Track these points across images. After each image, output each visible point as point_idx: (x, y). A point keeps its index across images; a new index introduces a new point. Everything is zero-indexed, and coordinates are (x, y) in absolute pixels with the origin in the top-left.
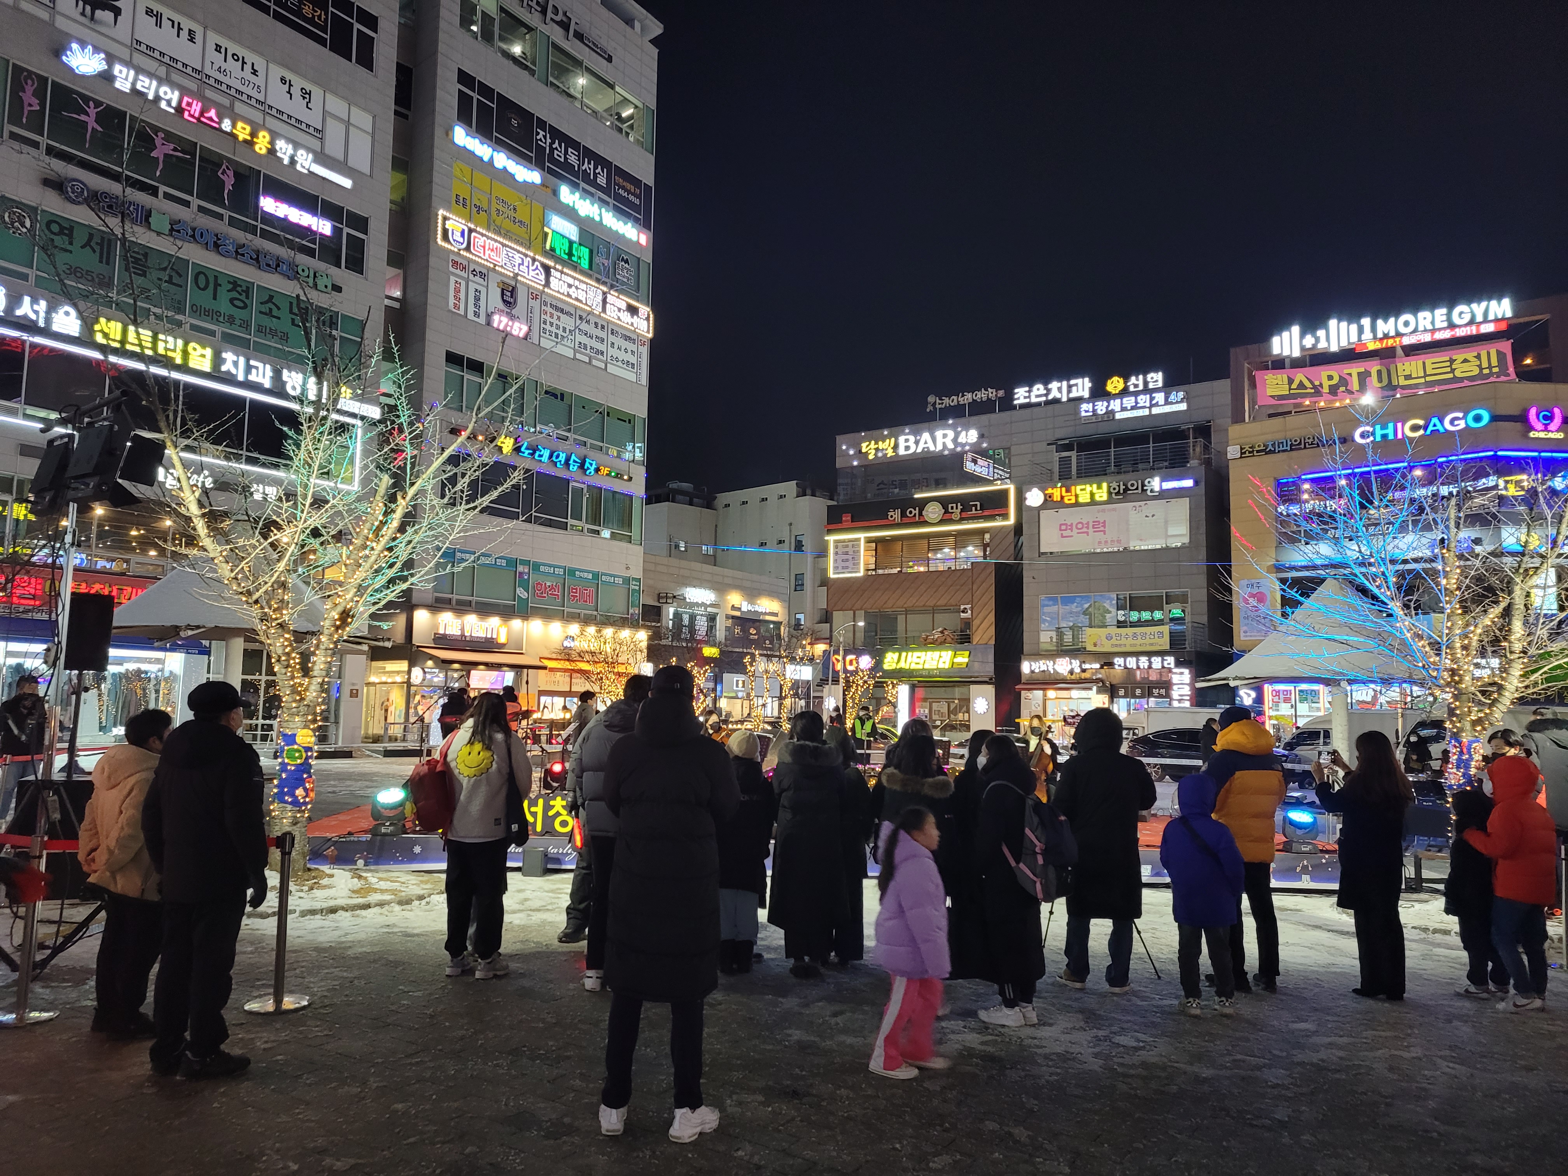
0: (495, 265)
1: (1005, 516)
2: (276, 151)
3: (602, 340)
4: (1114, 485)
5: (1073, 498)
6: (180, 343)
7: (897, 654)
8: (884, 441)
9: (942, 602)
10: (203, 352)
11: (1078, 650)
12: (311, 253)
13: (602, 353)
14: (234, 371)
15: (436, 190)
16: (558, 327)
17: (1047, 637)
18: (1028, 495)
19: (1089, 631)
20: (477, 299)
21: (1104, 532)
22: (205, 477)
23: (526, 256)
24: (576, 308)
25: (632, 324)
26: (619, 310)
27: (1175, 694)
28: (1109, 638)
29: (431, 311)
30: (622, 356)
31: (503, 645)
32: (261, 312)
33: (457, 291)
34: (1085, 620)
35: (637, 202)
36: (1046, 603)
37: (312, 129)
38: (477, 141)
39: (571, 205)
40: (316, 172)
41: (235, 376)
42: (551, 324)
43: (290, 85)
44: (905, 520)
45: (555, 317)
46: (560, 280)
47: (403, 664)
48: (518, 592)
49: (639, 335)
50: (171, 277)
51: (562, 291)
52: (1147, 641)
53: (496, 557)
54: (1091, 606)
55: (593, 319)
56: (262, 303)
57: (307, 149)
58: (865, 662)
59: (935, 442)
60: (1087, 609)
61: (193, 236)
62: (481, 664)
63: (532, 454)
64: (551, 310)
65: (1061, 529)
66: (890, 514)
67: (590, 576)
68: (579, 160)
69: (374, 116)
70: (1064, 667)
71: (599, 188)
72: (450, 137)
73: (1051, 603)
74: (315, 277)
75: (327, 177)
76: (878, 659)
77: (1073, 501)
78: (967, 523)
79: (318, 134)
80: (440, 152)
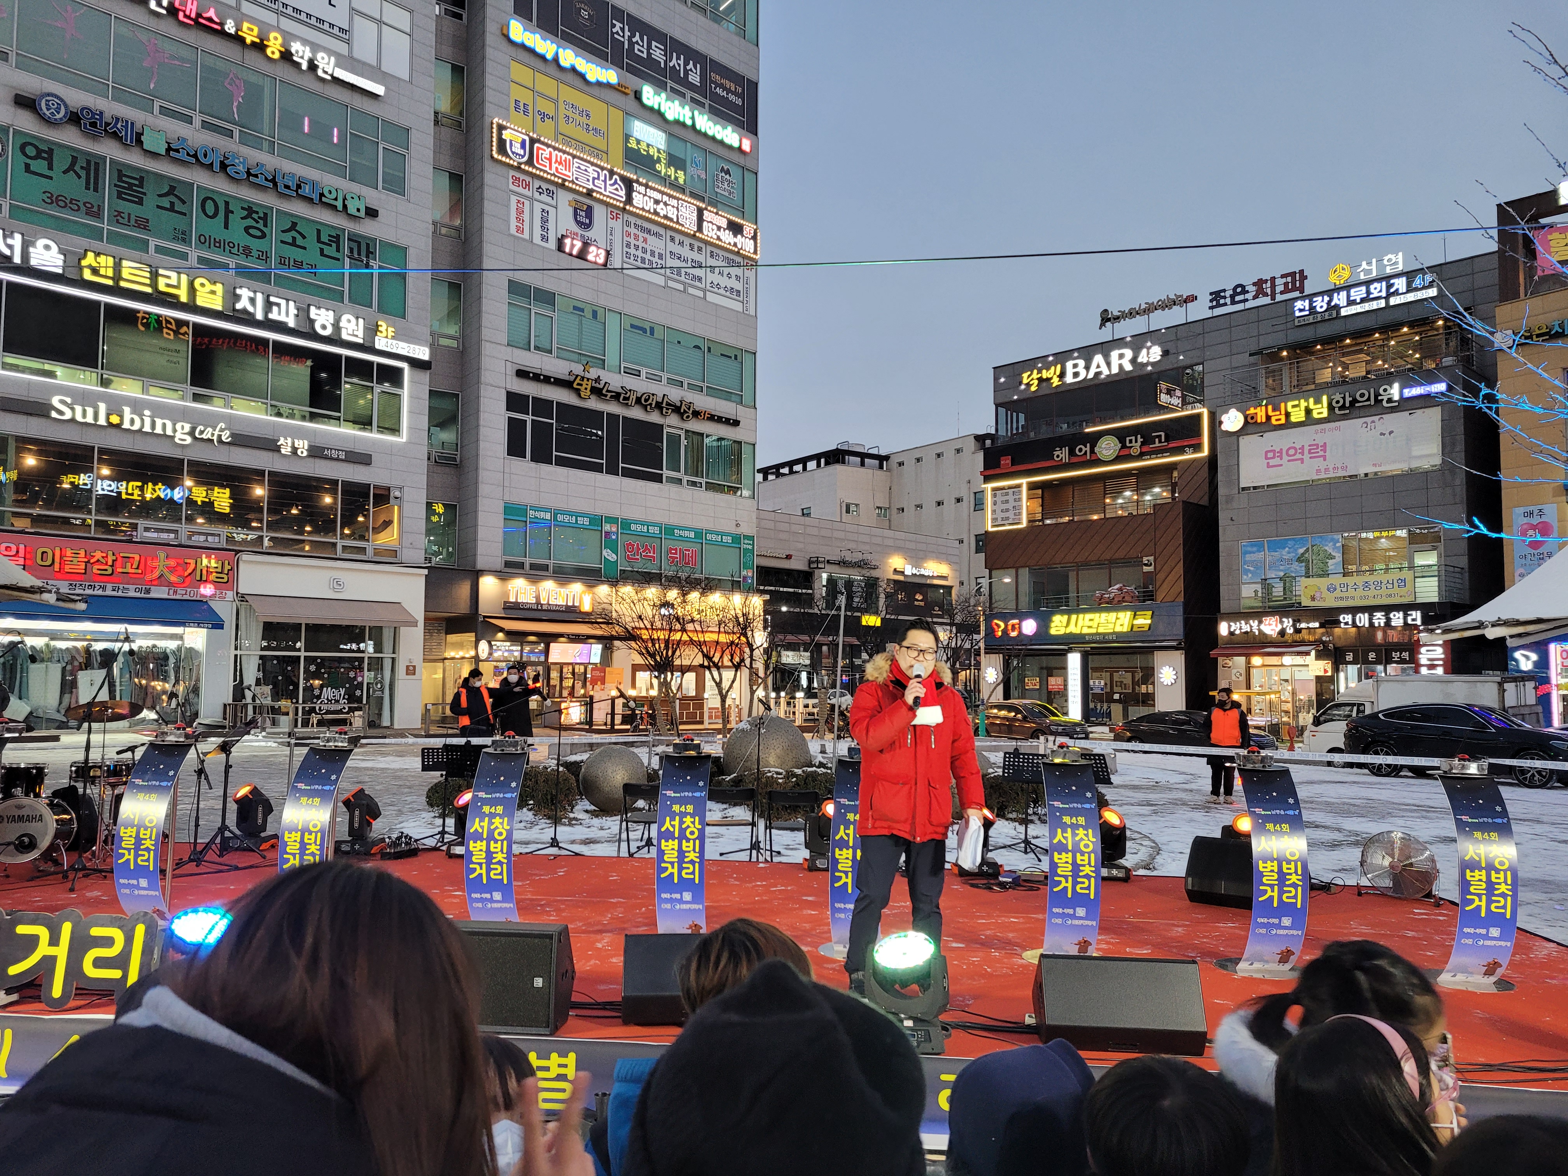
0: (564, 180)
1: (1198, 447)
2: (292, 55)
3: (700, 265)
4: (1337, 397)
5: (1283, 418)
6: (184, 278)
7: (1066, 617)
8: (1048, 369)
9: (1120, 554)
10: (213, 288)
11: (1292, 605)
12: (339, 172)
13: (700, 279)
14: (250, 309)
15: (490, 95)
16: (645, 251)
17: (1249, 592)
18: (1224, 418)
19: (1304, 581)
20: (544, 221)
21: (1324, 458)
22: (222, 430)
23: (603, 169)
24: (666, 227)
25: (735, 245)
26: (719, 228)
27: (1423, 659)
28: (1331, 589)
29: (487, 235)
30: (724, 281)
31: (588, 614)
32: (282, 242)
33: (520, 212)
34: (1300, 568)
35: (739, 102)
36: (1249, 549)
37: (336, 31)
38: (538, 36)
39: (656, 107)
40: (341, 77)
41: (252, 315)
42: (637, 247)
44: (1074, 459)
45: (641, 239)
46: (645, 195)
47: (471, 637)
48: (604, 553)
49: (744, 257)
50: (172, 204)
51: (647, 208)
52: (1384, 591)
53: (577, 515)
54: (1307, 550)
55: (687, 241)
56: (283, 231)
57: (330, 52)
58: (1029, 627)
59: (1109, 364)
60: (1303, 554)
61: (195, 156)
62: (561, 635)
63: (616, 396)
64: (636, 231)
65: (1267, 458)
66: (1056, 453)
67: (692, 535)
68: (665, 55)
69: (411, 12)
70: (1273, 627)
71: (691, 86)
72: (505, 32)
73: (1255, 549)
74: (345, 199)
75: (355, 83)
76: (1044, 622)
77: (1283, 421)
78: (1151, 459)
79: (344, 35)
80: (494, 51)
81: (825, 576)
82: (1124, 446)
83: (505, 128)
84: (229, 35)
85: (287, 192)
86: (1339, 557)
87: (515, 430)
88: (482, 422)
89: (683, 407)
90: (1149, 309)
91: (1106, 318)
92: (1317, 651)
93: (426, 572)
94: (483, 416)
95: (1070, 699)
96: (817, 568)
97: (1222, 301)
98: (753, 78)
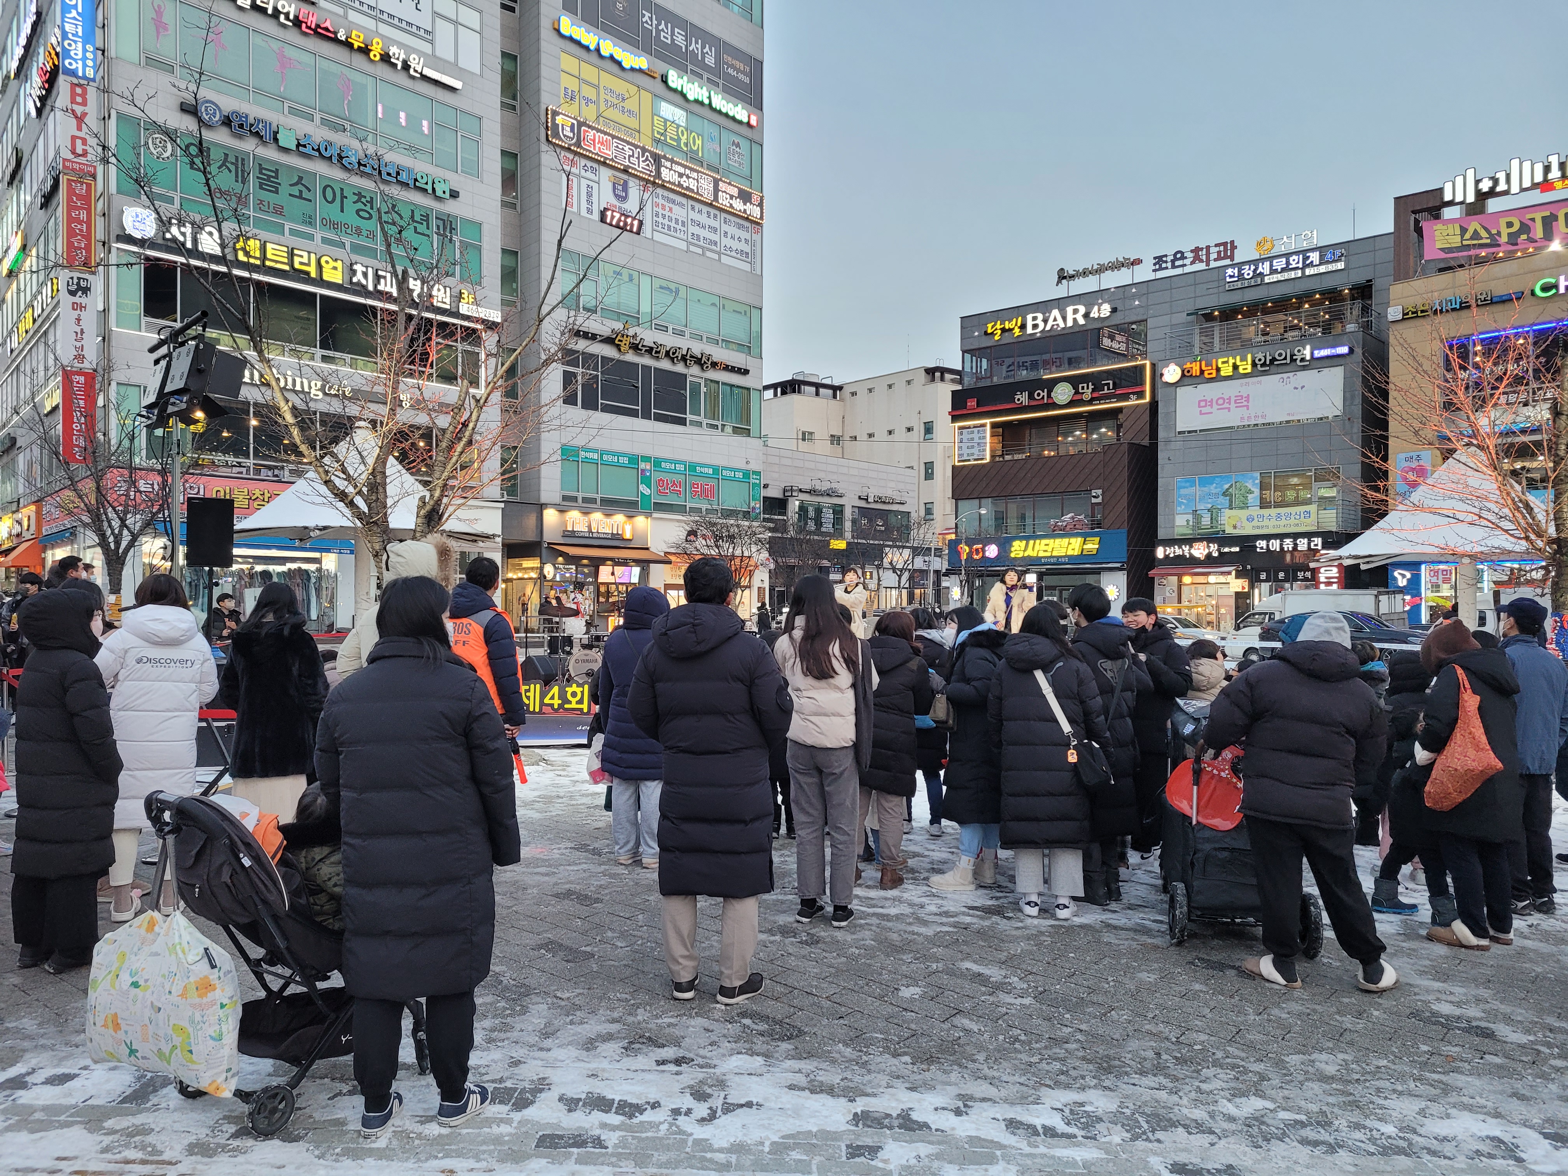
0: (606, 159)
1: (1141, 395)
2: (389, 57)
3: (715, 230)
4: (1259, 355)
5: (1214, 372)
6: (313, 256)
7: (1024, 542)
8: (1010, 321)
9: (1072, 487)
10: (335, 264)
11: (1217, 533)
12: (427, 158)
13: (716, 244)
14: (364, 282)
15: (543, 83)
16: (670, 220)
17: (1182, 521)
18: (1165, 371)
19: (1227, 513)
20: (589, 195)
21: (1248, 407)
23: (637, 147)
24: (689, 198)
25: (744, 211)
26: (732, 197)
27: (1322, 577)
28: (1250, 519)
29: (544, 210)
30: (735, 245)
31: (630, 541)
32: (385, 222)
34: (1225, 501)
35: (747, 80)
36: (1183, 484)
37: (422, 32)
38: (582, 28)
39: (679, 89)
40: (428, 75)
41: (365, 287)
42: (664, 216)
44: (1032, 403)
45: (668, 209)
46: (671, 170)
47: (537, 561)
48: (641, 488)
49: (752, 222)
50: (301, 192)
51: (673, 181)
52: (1293, 521)
53: (618, 454)
54: (1231, 486)
55: (705, 209)
56: (385, 213)
57: (419, 53)
59: (1064, 319)
60: (1227, 489)
61: (318, 150)
62: (609, 560)
63: (650, 350)
64: (663, 202)
65: (1199, 406)
66: (1017, 397)
67: (711, 471)
68: (686, 40)
69: (481, 12)
70: (1202, 551)
71: (707, 68)
72: (557, 27)
73: (1188, 484)
74: (433, 183)
75: (439, 79)
76: (1005, 548)
77: (1214, 375)
78: (1099, 404)
79: (429, 36)
80: (548, 42)
81: (797, 503)
82: (1077, 392)
83: (558, 114)
84: (340, 42)
85: (386, 177)
86: (1257, 491)
87: (569, 381)
89: (704, 359)
90: (1101, 269)
91: (1063, 276)
92: (1237, 571)
96: (791, 496)
97: (1164, 265)
98: (759, 58)
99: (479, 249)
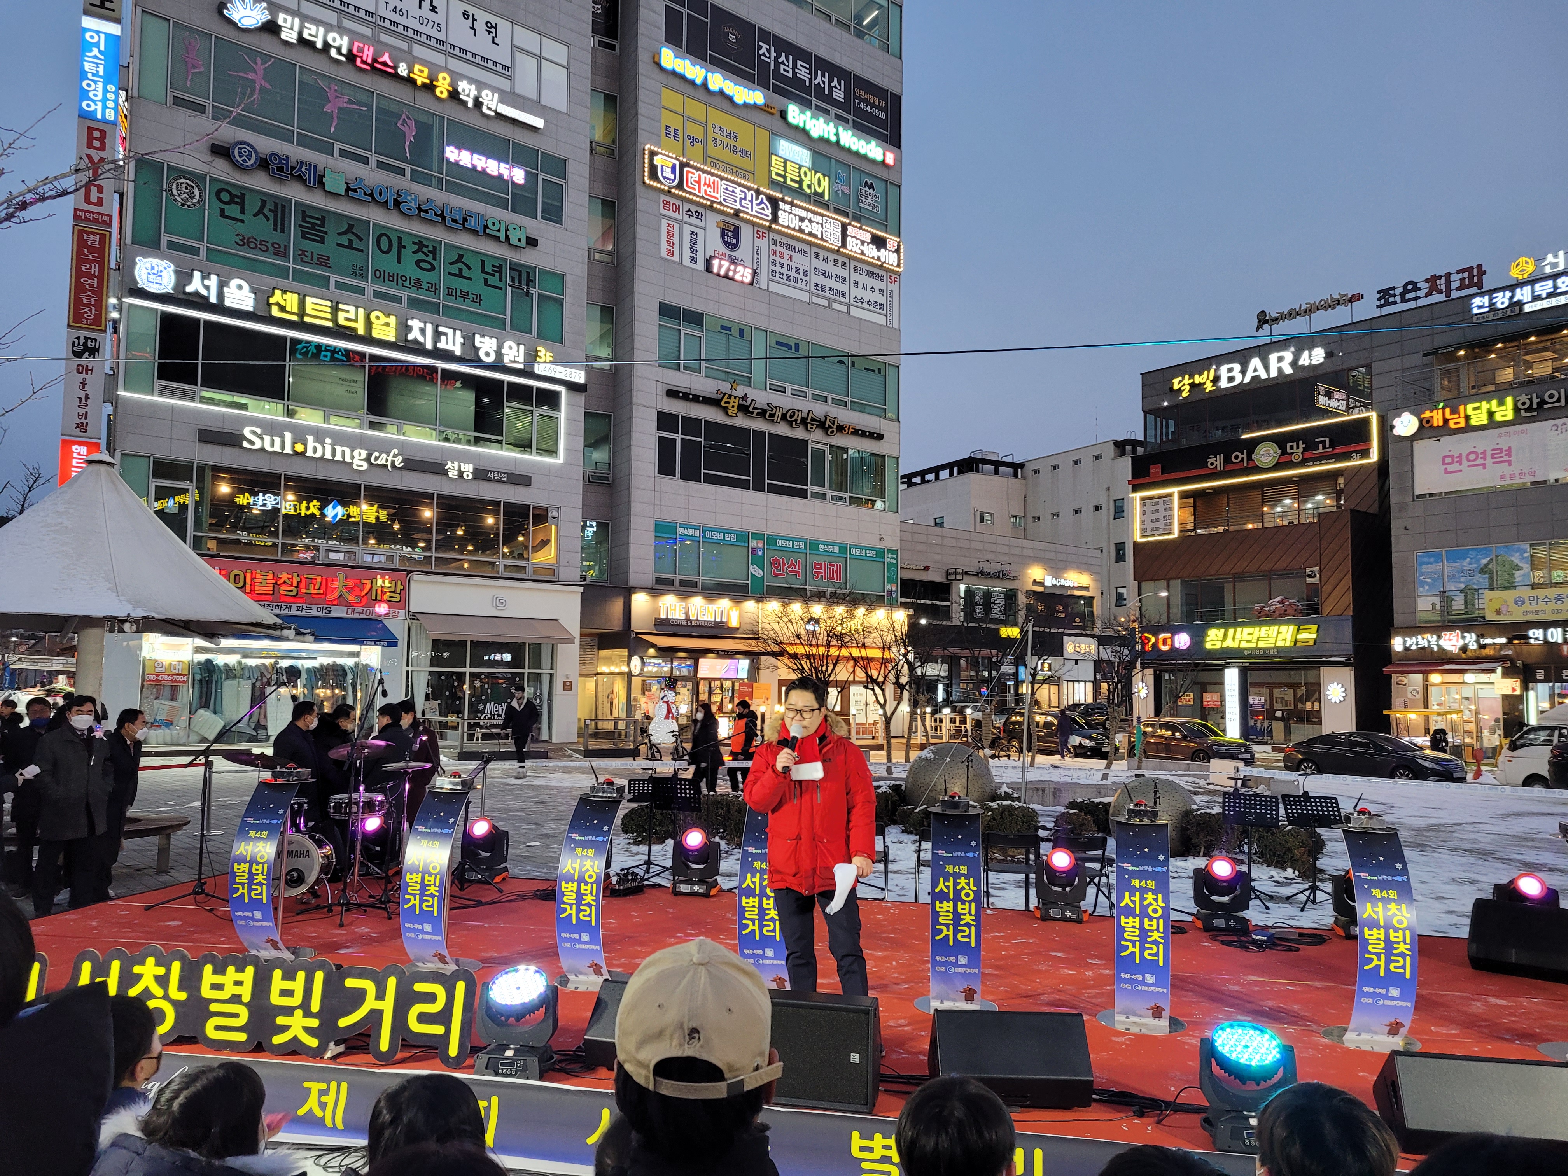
0: (713, 202)
1: (1365, 453)
2: (459, 93)
3: (844, 280)
4: (1524, 398)
5: (1462, 421)
6: (361, 311)
7: (1222, 631)
8: (1200, 374)
9: (1281, 565)
10: (387, 320)
11: (1475, 619)
12: (502, 204)
13: (844, 294)
14: (421, 339)
15: (643, 123)
16: (790, 268)
17: (1426, 605)
18: (1397, 422)
19: (1488, 594)
20: (694, 242)
21: (1509, 463)
22: (395, 456)
23: (749, 189)
24: (811, 244)
25: (879, 259)
26: (863, 242)
28: (1519, 602)
29: (639, 259)
30: (868, 296)
31: (736, 630)
32: (450, 274)
33: (670, 235)
34: (1484, 580)
35: (883, 116)
36: (1426, 560)
37: (499, 67)
38: (688, 62)
39: (801, 125)
40: (504, 113)
41: (422, 345)
42: (782, 265)
43: (474, 20)
44: (1230, 467)
45: (786, 257)
46: (790, 213)
47: (624, 652)
48: (751, 569)
49: (888, 270)
50: (351, 241)
51: (792, 226)
53: (725, 532)
54: (1491, 561)
55: (832, 257)
56: (451, 264)
57: (494, 89)
58: (1182, 640)
59: (1267, 368)
60: (1486, 565)
61: (371, 195)
62: (711, 651)
63: (763, 413)
64: (781, 249)
65: (1444, 463)
66: (1210, 461)
67: (837, 550)
68: (810, 74)
69: (569, 46)
70: (1454, 642)
71: (835, 103)
72: (657, 60)
73: (1432, 560)
74: (507, 230)
75: (517, 117)
76: (1198, 637)
77: (1462, 425)
78: (1314, 465)
79: (507, 72)
80: (646, 79)
81: (963, 587)
82: (1284, 453)
83: (656, 154)
84: (402, 78)
85: (454, 225)
86: (1528, 567)
87: (665, 448)
88: (634, 443)
89: (828, 422)
92: (1505, 669)
93: (581, 589)
94: (634, 435)
95: (1228, 716)
96: (956, 579)
97: (1391, 299)
98: (897, 91)
99: (561, 303)
